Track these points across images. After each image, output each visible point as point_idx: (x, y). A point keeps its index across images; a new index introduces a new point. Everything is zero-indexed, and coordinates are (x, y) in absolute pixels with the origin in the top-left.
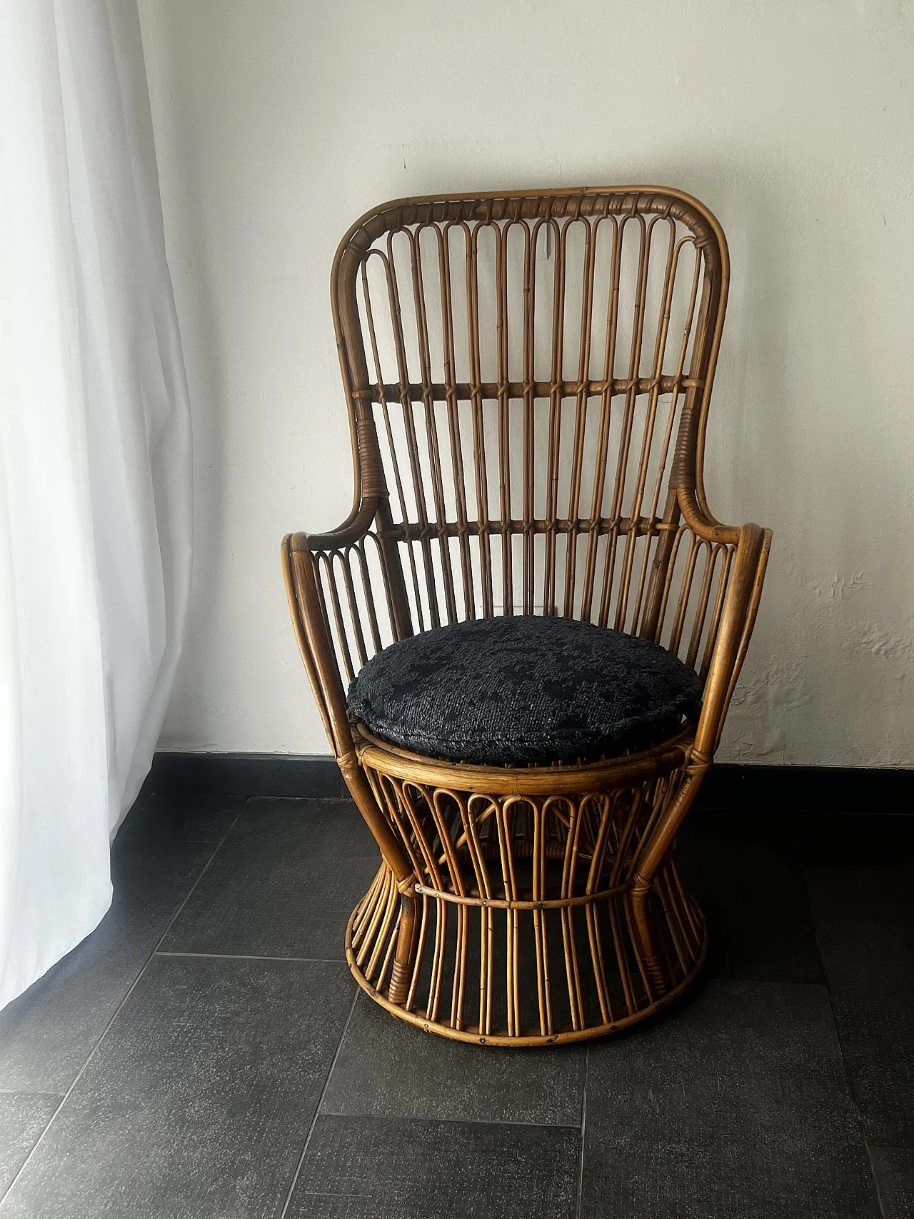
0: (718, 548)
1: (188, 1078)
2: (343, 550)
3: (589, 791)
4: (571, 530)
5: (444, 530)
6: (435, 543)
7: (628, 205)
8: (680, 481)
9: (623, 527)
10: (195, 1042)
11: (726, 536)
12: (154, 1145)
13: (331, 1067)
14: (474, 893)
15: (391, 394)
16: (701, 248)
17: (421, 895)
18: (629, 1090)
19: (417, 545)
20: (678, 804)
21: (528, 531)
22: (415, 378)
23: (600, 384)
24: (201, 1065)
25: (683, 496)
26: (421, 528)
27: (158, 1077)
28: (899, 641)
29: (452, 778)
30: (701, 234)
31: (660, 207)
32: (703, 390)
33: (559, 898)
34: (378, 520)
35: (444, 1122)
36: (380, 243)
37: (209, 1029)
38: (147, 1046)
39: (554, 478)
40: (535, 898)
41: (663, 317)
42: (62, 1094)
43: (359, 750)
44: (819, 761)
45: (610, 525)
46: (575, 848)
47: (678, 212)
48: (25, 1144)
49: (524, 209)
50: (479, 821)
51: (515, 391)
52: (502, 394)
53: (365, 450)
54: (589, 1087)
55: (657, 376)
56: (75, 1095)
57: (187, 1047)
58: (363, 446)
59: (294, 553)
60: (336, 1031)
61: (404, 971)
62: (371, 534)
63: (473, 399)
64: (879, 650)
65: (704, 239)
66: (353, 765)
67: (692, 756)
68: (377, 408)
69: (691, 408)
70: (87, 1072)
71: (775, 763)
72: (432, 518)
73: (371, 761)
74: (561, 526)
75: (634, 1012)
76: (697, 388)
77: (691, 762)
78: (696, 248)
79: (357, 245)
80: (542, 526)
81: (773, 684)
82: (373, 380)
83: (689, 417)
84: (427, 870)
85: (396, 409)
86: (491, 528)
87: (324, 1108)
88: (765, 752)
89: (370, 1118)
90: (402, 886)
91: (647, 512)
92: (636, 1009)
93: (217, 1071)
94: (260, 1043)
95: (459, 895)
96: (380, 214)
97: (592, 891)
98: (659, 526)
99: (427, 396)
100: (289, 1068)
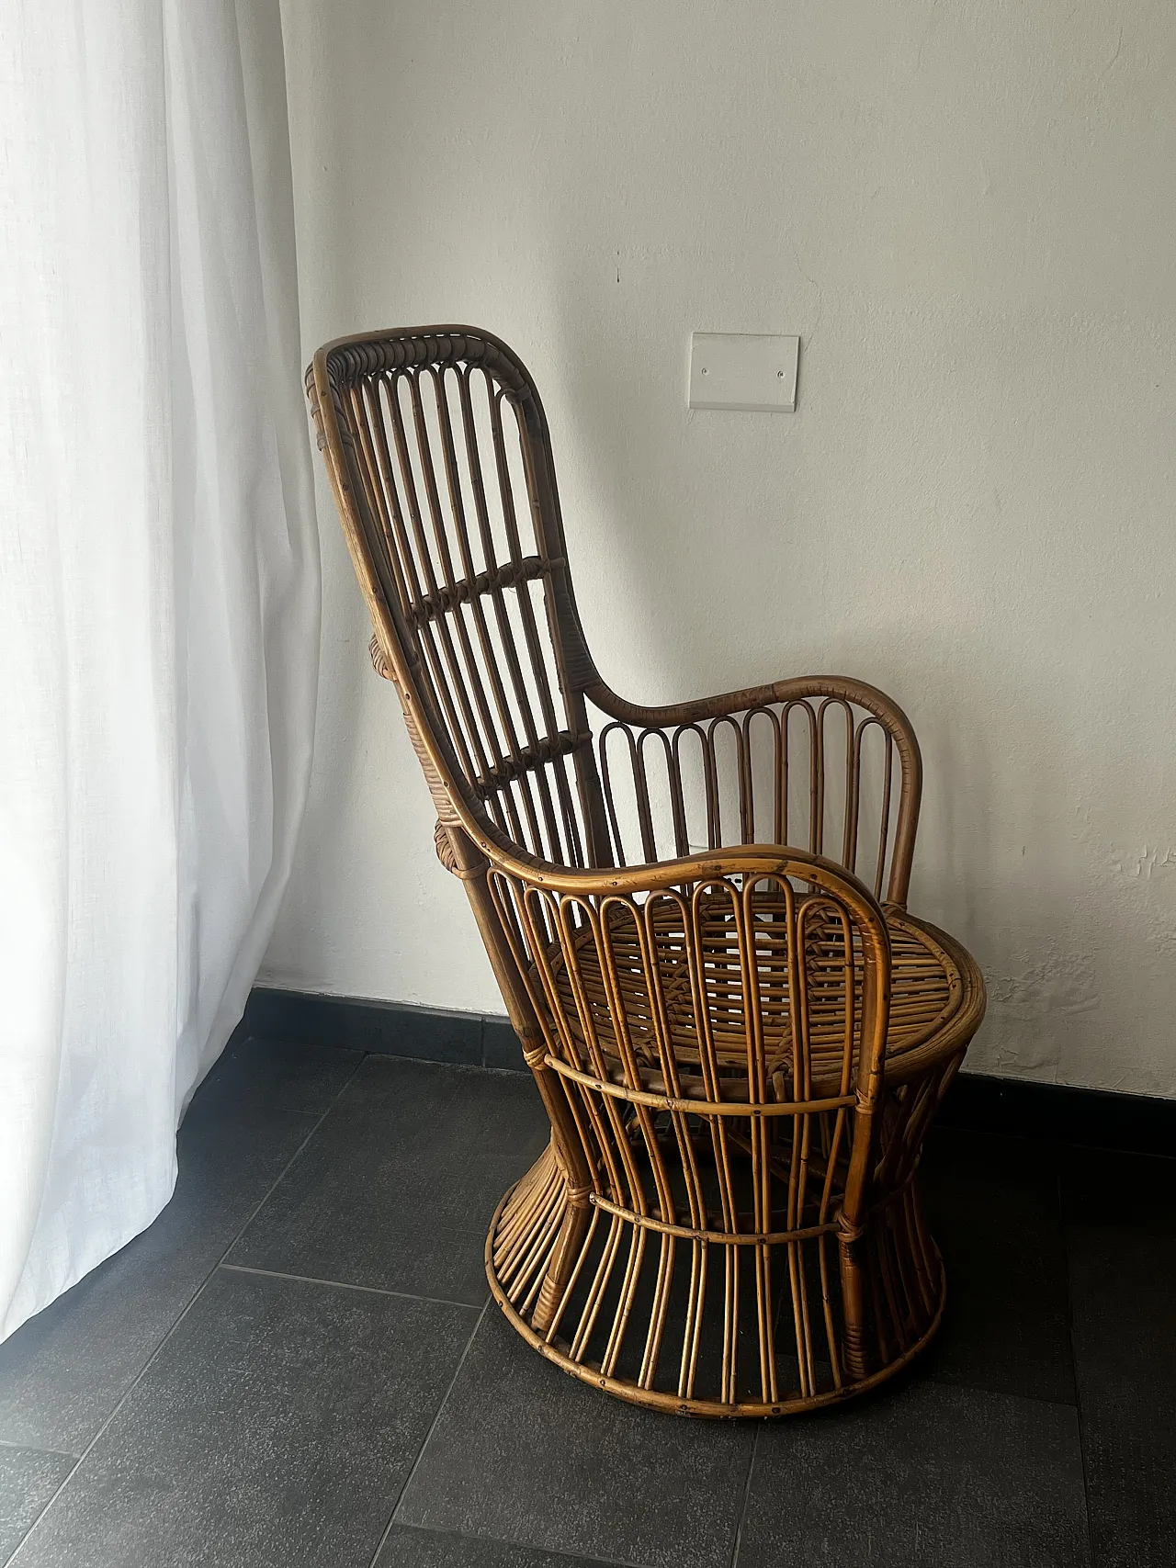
1: (236, 1450)
10: (252, 1399)
12: (178, 1545)
13: (419, 1455)
18: (798, 1536)
24: (256, 1433)
27: (198, 1444)
35: (551, 1555)
37: (272, 1383)
38: (192, 1398)
42: (76, 1456)
44: (1103, 1084)
48: (19, 1524)
54: (746, 1526)
56: (93, 1459)
57: (240, 1405)
60: (431, 1404)
70: (112, 1428)
71: (1047, 1081)
81: (1049, 980)
87: (400, 1516)
88: (1033, 1065)
89: (457, 1536)
93: (273, 1445)
94: (333, 1411)
100: (364, 1451)
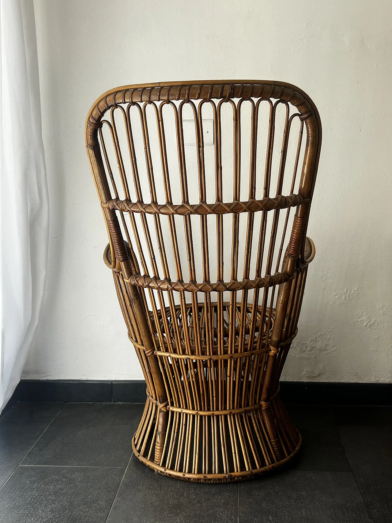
1: (37, 516)
10: (40, 501)
13: (110, 510)
18: (260, 516)
24: (43, 511)
27: (21, 516)
28: (375, 320)
37: (47, 496)
38: (15, 503)
44: (341, 380)
54: (240, 515)
57: (36, 503)
60: (112, 496)
64: (366, 325)
71: (321, 381)
81: (318, 342)
88: (316, 376)
93: (51, 513)
94: (73, 501)
100: (88, 511)
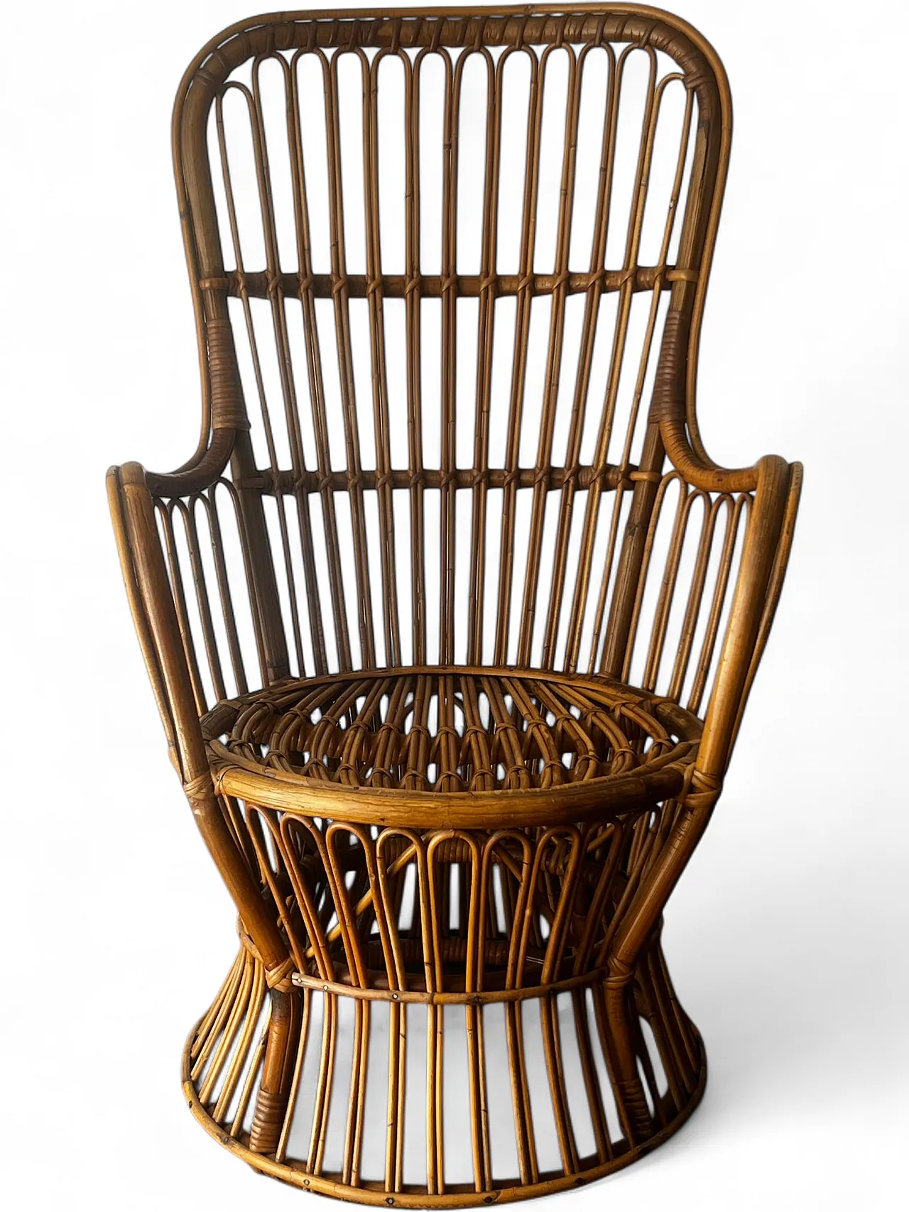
0: (720, 501)
2: (186, 500)
3: (550, 825)
4: (509, 484)
5: (327, 482)
6: (315, 500)
7: (590, 30)
8: (664, 412)
9: (584, 478)
11: (733, 483)
14: (379, 983)
15: (254, 286)
16: (694, 89)
17: (301, 989)
19: (290, 502)
20: (673, 851)
21: (447, 485)
22: (289, 264)
23: (551, 279)
25: (668, 432)
26: (295, 477)
29: (356, 805)
30: (693, 69)
31: (636, 33)
32: (696, 285)
33: (503, 989)
34: (236, 464)
36: (241, 74)
39: (485, 409)
40: (468, 988)
41: (640, 185)
43: (216, 772)
45: (564, 476)
46: (528, 912)
47: (660, 39)
49: (445, 33)
50: (391, 871)
51: (430, 286)
52: (412, 291)
53: (217, 362)
55: (631, 266)
58: (215, 356)
59: (126, 487)
61: (274, 1104)
62: (225, 482)
63: (371, 296)
65: (698, 75)
66: (207, 794)
67: (695, 781)
68: (235, 305)
69: (680, 309)
72: (311, 464)
73: (234, 787)
74: (495, 478)
75: (608, 1160)
76: (688, 282)
77: (692, 789)
78: (686, 89)
79: (209, 74)
80: (468, 478)
82: (230, 265)
83: (677, 322)
84: (311, 952)
85: (262, 308)
86: (395, 480)
90: (273, 976)
91: (615, 458)
92: (611, 1156)
95: (358, 986)
96: (242, 32)
97: (550, 980)
98: (635, 476)
99: (306, 290)
